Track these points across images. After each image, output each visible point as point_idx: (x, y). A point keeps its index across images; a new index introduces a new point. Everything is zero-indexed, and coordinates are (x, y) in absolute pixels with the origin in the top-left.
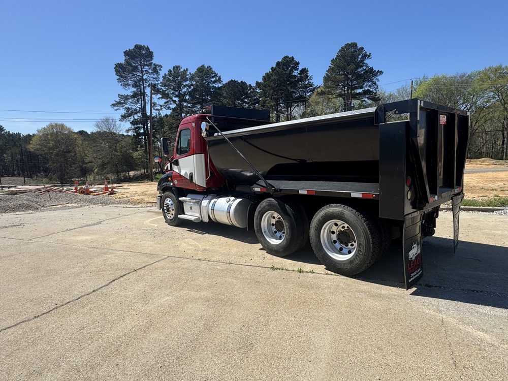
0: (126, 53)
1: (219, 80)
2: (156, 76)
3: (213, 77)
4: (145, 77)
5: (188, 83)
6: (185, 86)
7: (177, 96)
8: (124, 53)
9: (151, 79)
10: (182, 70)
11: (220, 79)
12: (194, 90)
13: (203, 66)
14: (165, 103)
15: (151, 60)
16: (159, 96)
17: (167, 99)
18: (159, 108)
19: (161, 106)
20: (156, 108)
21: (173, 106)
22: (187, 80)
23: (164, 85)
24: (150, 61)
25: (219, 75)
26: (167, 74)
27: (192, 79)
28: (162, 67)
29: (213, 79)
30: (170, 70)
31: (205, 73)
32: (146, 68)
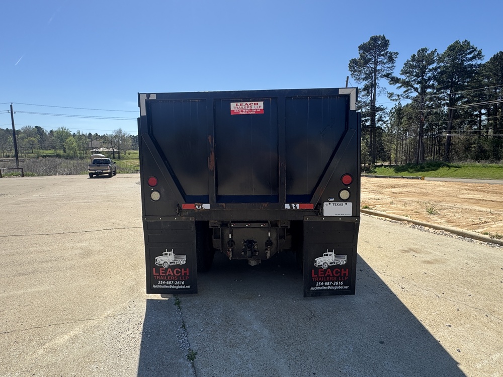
0: (361, 48)
1: (479, 55)
2: (390, 65)
3: (470, 53)
4: (379, 67)
5: (434, 65)
6: (430, 70)
7: (419, 83)
8: (359, 47)
9: (386, 69)
10: (429, 52)
11: (480, 53)
12: (442, 73)
13: (457, 42)
14: (405, 92)
15: (387, 49)
16: (398, 85)
17: (407, 87)
18: (397, 98)
19: (398, 96)
20: (393, 98)
21: (415, 94)
22: (433, 63)
23: (404, 72)
24: (385, 50)
25: (478, 49)
26: (410, 60)
27: (440, 60)
28: (398, 54)
29: (469, 56)
30: (414, 55)
31: (458, 50)
32: (381, 58)
